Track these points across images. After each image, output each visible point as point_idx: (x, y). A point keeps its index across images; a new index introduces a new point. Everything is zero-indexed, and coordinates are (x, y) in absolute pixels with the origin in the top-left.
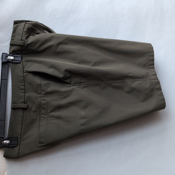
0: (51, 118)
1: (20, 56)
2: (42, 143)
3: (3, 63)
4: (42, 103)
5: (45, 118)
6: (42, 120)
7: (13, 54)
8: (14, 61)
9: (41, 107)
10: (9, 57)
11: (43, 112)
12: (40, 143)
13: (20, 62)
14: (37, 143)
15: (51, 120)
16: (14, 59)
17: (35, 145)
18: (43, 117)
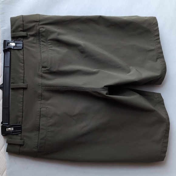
0: (51, 45)
1: (21, 42)
2: (45, 67)
3: (5, 51)
4: (41, 30)
5: (45, 46)
6: (43, 47)
7: (14, 41)
8: (15, 48)
9: (40, 35)
10: (10, 44)
11: (42, 39)
12: (43, 67)
13: (21, 48)
14: (41, 67)
15: (51, 47)
16: (16, 45)
17: (39, 69)
18: (43, 45)
